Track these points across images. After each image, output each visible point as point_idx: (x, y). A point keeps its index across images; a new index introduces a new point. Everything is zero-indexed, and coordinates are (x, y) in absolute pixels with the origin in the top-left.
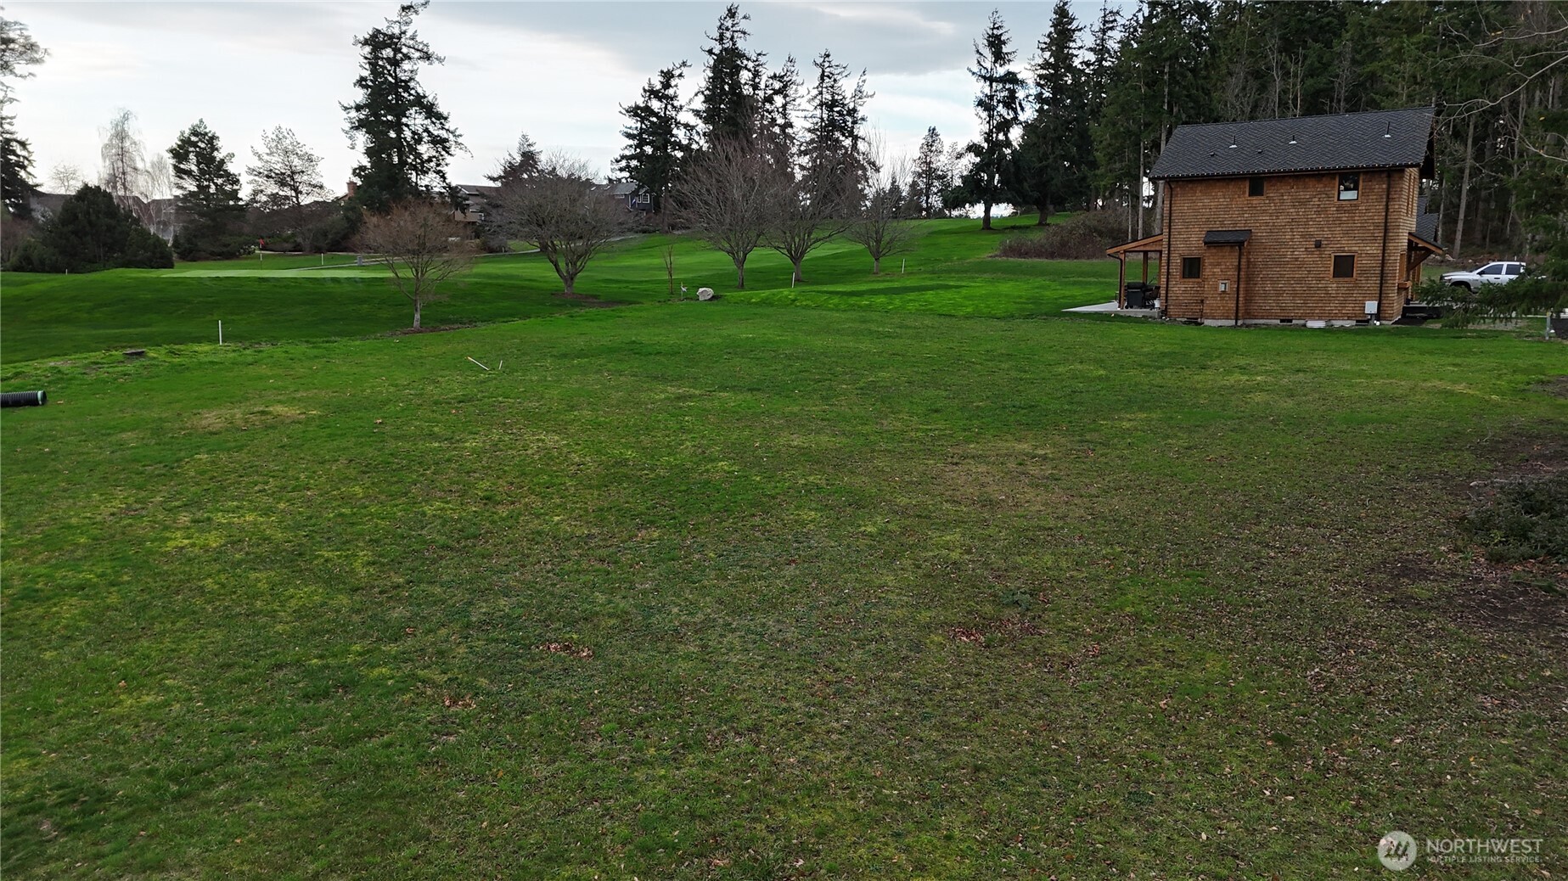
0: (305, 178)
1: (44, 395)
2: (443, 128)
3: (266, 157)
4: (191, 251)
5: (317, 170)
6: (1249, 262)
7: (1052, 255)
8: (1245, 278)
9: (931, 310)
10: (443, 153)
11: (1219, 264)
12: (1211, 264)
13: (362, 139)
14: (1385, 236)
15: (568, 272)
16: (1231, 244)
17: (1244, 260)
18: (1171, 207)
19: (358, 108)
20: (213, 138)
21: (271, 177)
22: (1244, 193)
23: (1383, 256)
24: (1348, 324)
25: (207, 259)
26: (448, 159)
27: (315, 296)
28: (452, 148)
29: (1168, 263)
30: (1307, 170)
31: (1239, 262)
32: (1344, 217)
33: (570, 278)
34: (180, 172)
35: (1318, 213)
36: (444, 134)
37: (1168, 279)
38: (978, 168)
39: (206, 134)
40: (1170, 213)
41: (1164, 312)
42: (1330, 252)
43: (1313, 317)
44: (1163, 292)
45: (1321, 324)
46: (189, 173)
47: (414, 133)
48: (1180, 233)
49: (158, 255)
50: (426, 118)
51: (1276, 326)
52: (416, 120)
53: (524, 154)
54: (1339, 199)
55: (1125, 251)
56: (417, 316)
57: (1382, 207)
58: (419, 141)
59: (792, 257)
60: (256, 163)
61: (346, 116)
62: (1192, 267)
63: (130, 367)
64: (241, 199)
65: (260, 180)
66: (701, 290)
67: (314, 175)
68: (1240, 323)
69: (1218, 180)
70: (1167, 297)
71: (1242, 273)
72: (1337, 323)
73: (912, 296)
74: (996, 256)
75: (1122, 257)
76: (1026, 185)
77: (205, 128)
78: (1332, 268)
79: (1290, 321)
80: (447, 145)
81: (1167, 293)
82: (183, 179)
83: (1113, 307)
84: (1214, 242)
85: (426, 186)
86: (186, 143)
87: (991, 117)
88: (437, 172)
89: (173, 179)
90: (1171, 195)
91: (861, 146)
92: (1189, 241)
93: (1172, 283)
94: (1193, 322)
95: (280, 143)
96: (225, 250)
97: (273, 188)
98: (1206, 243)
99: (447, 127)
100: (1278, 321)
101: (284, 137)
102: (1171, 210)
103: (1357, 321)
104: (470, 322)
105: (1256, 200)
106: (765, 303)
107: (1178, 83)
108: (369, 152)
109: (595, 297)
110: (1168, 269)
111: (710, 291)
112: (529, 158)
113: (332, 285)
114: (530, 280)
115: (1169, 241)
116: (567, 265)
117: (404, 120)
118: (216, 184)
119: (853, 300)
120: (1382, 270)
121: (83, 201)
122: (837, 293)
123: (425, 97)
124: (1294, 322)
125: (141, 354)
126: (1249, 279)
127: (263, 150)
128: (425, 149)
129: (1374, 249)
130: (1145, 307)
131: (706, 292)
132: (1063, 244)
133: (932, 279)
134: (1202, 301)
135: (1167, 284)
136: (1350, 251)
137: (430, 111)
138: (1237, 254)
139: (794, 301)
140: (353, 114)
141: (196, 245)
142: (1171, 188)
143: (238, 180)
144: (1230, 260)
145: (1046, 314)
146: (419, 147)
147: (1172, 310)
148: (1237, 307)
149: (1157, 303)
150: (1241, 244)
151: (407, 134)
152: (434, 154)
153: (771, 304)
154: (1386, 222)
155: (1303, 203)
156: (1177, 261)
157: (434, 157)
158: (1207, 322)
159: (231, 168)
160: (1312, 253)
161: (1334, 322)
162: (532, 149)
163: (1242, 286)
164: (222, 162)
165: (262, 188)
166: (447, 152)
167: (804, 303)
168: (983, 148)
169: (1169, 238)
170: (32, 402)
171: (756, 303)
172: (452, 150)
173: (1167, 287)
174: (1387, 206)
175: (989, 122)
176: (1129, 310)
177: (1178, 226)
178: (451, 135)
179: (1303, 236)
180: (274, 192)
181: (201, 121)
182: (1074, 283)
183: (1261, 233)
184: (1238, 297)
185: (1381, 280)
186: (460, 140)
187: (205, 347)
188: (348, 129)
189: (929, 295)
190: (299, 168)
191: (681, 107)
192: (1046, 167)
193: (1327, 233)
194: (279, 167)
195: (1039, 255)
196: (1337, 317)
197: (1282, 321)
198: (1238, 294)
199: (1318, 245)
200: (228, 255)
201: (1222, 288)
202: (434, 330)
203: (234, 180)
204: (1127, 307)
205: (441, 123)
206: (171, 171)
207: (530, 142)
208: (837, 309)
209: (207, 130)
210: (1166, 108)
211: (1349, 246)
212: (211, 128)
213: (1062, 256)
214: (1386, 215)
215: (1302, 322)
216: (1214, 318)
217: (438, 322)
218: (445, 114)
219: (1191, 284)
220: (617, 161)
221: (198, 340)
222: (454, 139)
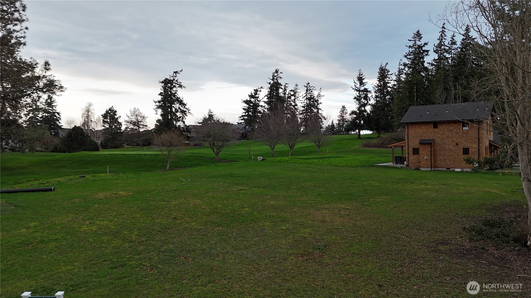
0: (142, 123)
1: (54, 188)
2: (185, 108)
3: (130, 117)
4: (105, 146)
5: (146, 121)
6: (434, 149)
7: (379, 147)
8: (433, 155)
9: (332, 164)
10: (185, 115)
11: (424, 150)
12: (422, 150)
13: (160, 111)
14: (479, 141)
15: (217, 152)
16: (428, 144)
17: (432, 149)
18: (408, 132)
19: (159, 102)
20: (116, 111)
21: (132, 123)
22: (432, 127)
23: (479, 148)
24: (469, 170)
25: (110, 148)
26: (186, 117)
27: (138, 159)
28: (187, 114)
29: (408, 150)
30: (451, 120)
31: (431, 149)
32: (465, 135)
33: (218, 154)
34: (104, 122)
35: (456, 134)
36: (185, 109)
37: (408, 155)
38: (356, 119)
39: (113, 110)
40: (408, 134)
41: (408, 166)
42: (461, 147)
43: (457, 168)
44: (407, 159)
45: (459, 170)
46: (107, 122)
47: (176, 109)
48: (411, 140)
49: (95, 147)
50: (180, 105)
51: (444, 170)
52: (177, 106)
53: (209, 115)
54: (462, 130)
55: (394, 146)
56: (168, 165)
57: (477, 132)
58: (177, 111)
59: (290, 147)
60: (127, 119)
61: (155, 104)
62: (416, 151)
63: (80, 180)
64: (122, 130)
65: (128, 124)
66: (259, 157)
67: (144, 122)
68: (432, 169)
69: (423, 123)
70: (408, 161)
71: (432, 153)
72: (465, 170)
73: (326, 159)
74: (360, 147)
75: (393, 148)
76: (372, 124)
77: (113, 109)
78: (462, 152)
79: (449, 169)
80: (186, 113)
81: (408, 160)
82: (105, 124)
83: (391, 164)
84: (423, 143)
85: (178, 125)
86: (107, 113)
87: (360, 103)
88: (182, 121)
89: (102, 124)
90: (408, 128)
91: (320, 112)
92: (415, 143)
93: (410, 156)
94: (417, 169)
95: (135, 113)
97: (131, 126)
98: (420, 143)
99: (186, 107)
100: (446, 169)
101: (136, 111)
102: (408, 133)
103: (472, 169)
104: (184, 168)
105: (435, 130)
106: (279, 161)
107: (419, 92)
108: (162, 115)
109: (225, 160)
110: (408, 152)
111: (262, 158)
112: (211, 116)
113: (144, 156)
114: (206, 154)
115: (408, 143)
116: (217, 150)
117: (173, 105)
118: (115, 125)
119: (306, 161)
120: (479, 153)
121: (74, 131)
122: (302, 158)
123: (179, 98)
124: (451, 169)
125: (84, 177)
126: (435, 155)
127: (129, 115)
128: (179, 114)
129: (476, 146)
130: (402, 164)
131: (260, 158)
132: (383, 143)
133: (336, 154)
134: (420, 162)
135: (408, 156)
136: (467, 146)
137: (181, 103)
138: (430, 147)
139: (288, 161)
140: (158, 104)
141: (107, 144)
142: (408, 126)
143: (121, 124)
144: (428, 149)
145: (369, 166)
146: (177, 114)
147: (410, 165)
148: (431, 164)
149: (405, 163)
150: (431, 144)
151: (174, 110)
152: (181, 115)
153: (280, 162)
154: (479, 137)
155: (451, 131)
156: (411, 149)
157: (181, 117)
158: (422, 169)
159: (120, 120)
160: (455, 147)
161: (464, 169)
162: (212, 114)
163: (432, 157)
164: (117, 118)
165: (129, 126)
166: (186, 115)
167: (291, 162)
168: (357, 112)
169: (408, 142)
170: (51, 190)
171: (276, 162)
172: (187, 115)
173: (408, 157)
174: (479, 132)
175: (359, 104)
176: (397, 165)
177: (410, 138)
178: (187, 110)
179: (452, 141)
180: (132, 127)
181: (112, 107)
182: (383, 156)
183: (438, 140)
184: (431, 161)
185: (479, 156)
186: (190, 111)
187: (103, 175)
188: (155, 108)
189: (332, 159)
190: (140, 120)
191: (260, 100)
192: (379, 118)
193: (459, 140)
194: (134, 120)
195: (375, 147)
196: (465, 168)
197: (447, 169)
198: (431, 160)
199: (457, 144)
200: (116, 147)
201: (426, 158)
202: (173, 169)
203: (120, 124)
204: (396, 164)
205: (184, 106)
206: (102, 122)
208: (301, 163)
209: (114, 109)
210: (415, 99)
211: (467, 145)
212: (115, 108)
213: (383, 147)
214: (479, 135)
215: (453, 169)
216: (424, 168)
217: (175, 167)
218: (186, 104)
219: (416, 156)
220: (240, 117)
221: (101, 173)
222: (188, 111)
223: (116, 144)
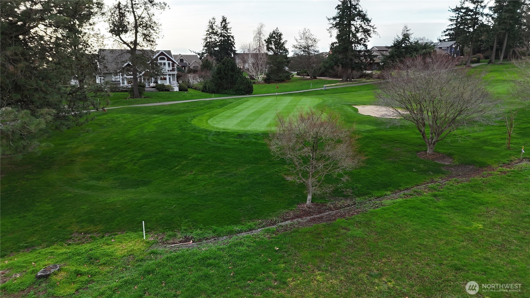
0: (313, 48)
2: (368, 25)
3: (299, 41)
5: (317, 45)
10: (368, 36)
13: (335, 32)
19: (334, 19)
20: (281, 35)
21: (301, 48)
25: (274, 82)
26: (369, 39)
28: (371, 34)
34: (268, 48)
36: (368, 28)
39: (278, 33)
46: (272, 49)
47: (356, 28)
50: (361, 21)
52: (357, 22)
53: (404, 35)
58: (357, 32)
60: (296, 44)
61: (329, 23)
65: (297, 50)
77: (278, 31)
80: (370, 32)
82: (270, 51)
86: (271, 36)
88: (364, 45)
95: (306, 36)
96: (280, 79)
99: (370, 25)
101: (306, 32)
108: (338, 37)
112: (406, 37)
117: (352, 22)
118: (280, 53)
123: (362, 11)
127: (298, 38)
128: (360, 35)
137: (364, 18)
140: (332, 21)
141: (271, 77)
143: (288, 51)
146: (357, 34)
151: (353, 29)
152: (364, 37)
157: (363, 38)
159: (286, 46)
162: (408, 32)
164: (283, 43)
166: (369, 36)
172: (371, 35)
178: (372, 28)
181: (277, 28)
186: (375, 30)
188: (329, 28)
191: (485, 6)
194: (303, 44)
203: (286, 51)
205: (368, 23)
206: (265, 46)
207: (408, 29)
209: (279, 32)
212: (280, 31)
218: (370, 19)
222: (373, 30)
223: (281, 77)
